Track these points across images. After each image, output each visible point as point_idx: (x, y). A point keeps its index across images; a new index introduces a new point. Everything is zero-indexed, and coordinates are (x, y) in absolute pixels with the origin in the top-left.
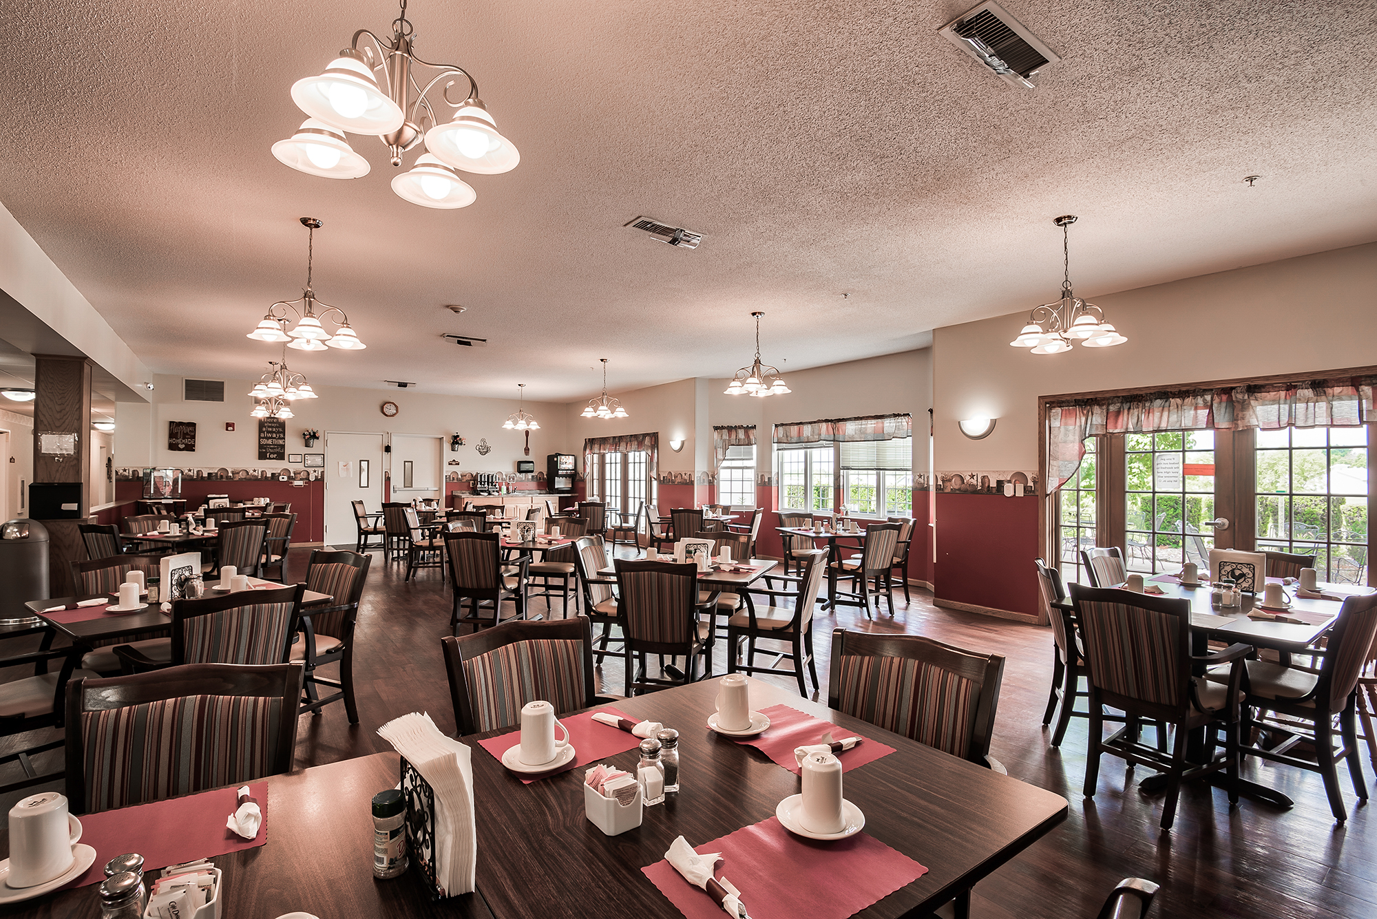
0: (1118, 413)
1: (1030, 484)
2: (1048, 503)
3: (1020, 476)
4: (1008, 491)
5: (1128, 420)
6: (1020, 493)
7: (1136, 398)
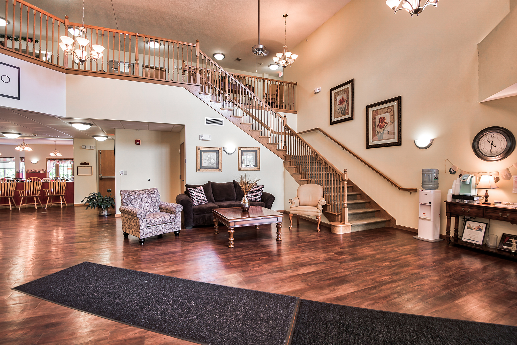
0: (59, 161)
1: (45, 171)
2: (48, 174)
3: (43, 170)
4: (41, 172)
5: (60, 162)
6: (43, 172)
7: (61, 159)
